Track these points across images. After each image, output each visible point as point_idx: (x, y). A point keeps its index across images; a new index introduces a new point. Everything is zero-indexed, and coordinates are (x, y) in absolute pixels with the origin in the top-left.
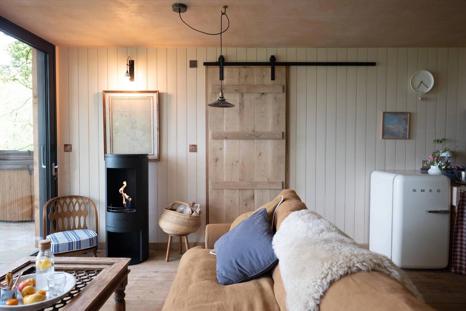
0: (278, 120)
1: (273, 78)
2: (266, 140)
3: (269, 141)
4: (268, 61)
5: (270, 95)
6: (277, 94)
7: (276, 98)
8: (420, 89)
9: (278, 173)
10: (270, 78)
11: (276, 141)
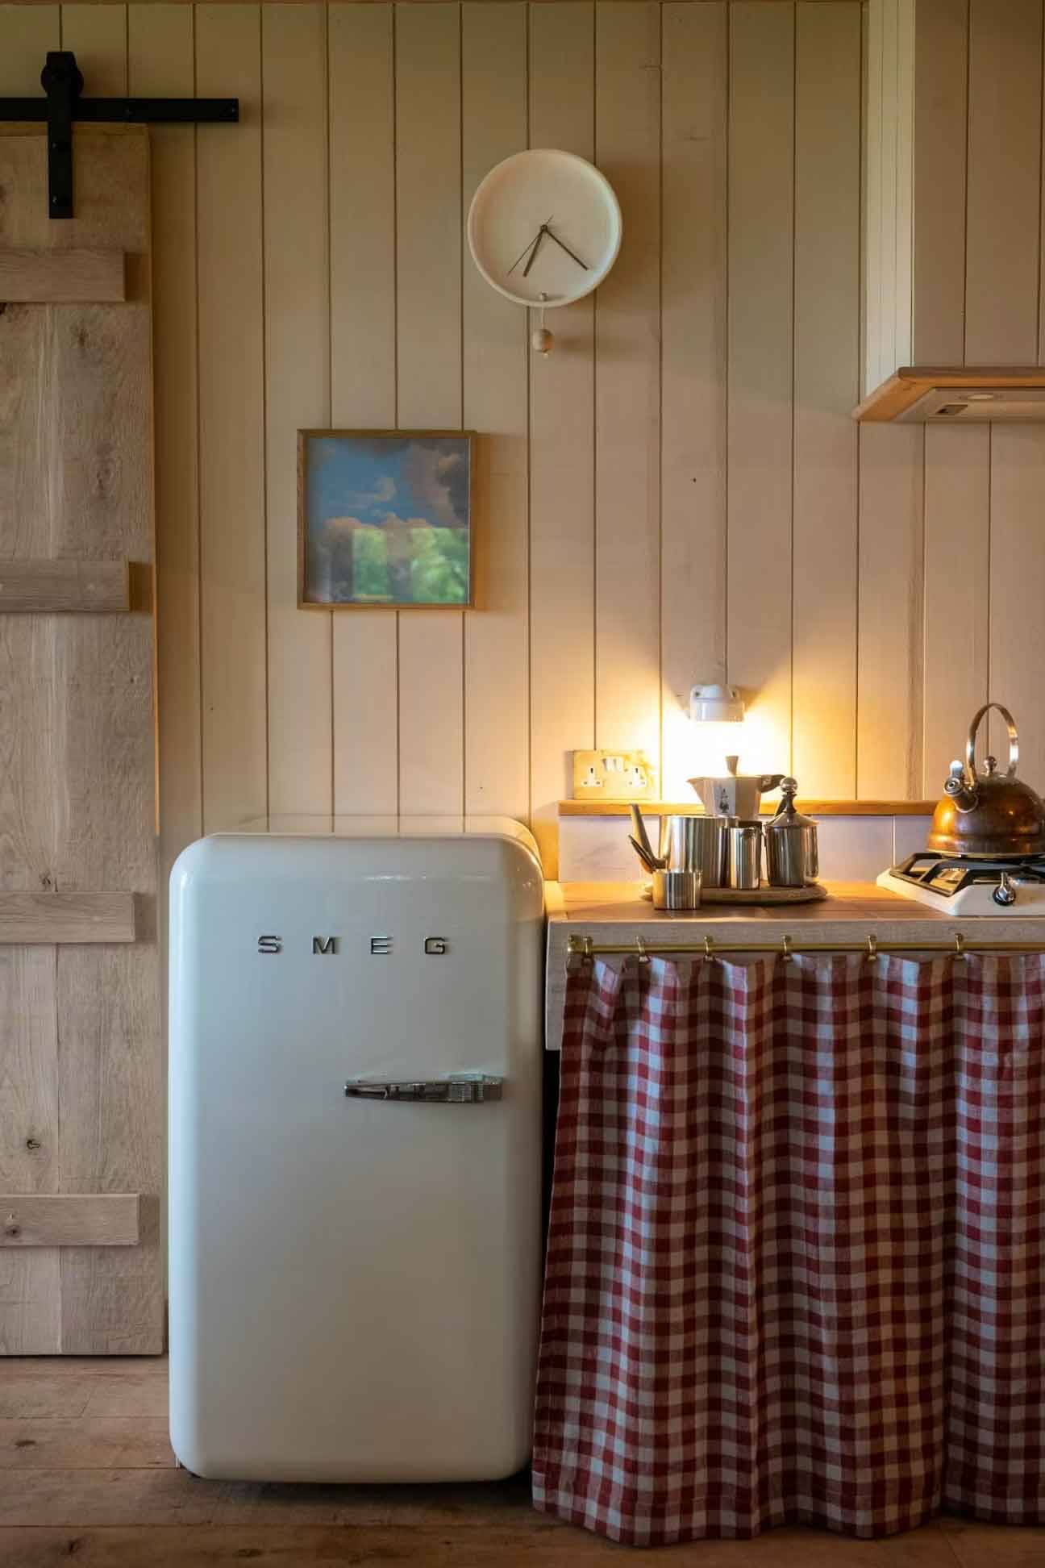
0: (101, 487)
1: (62, 204)
2: (23, 621)
3: (51, 627)
4: (31, 86)
5: (48, 311)
6: (95, 309)
7: (82, 339)
8: (539, 279)
9: (109, 839)
10: (42, 203)
11: (91, 625)
